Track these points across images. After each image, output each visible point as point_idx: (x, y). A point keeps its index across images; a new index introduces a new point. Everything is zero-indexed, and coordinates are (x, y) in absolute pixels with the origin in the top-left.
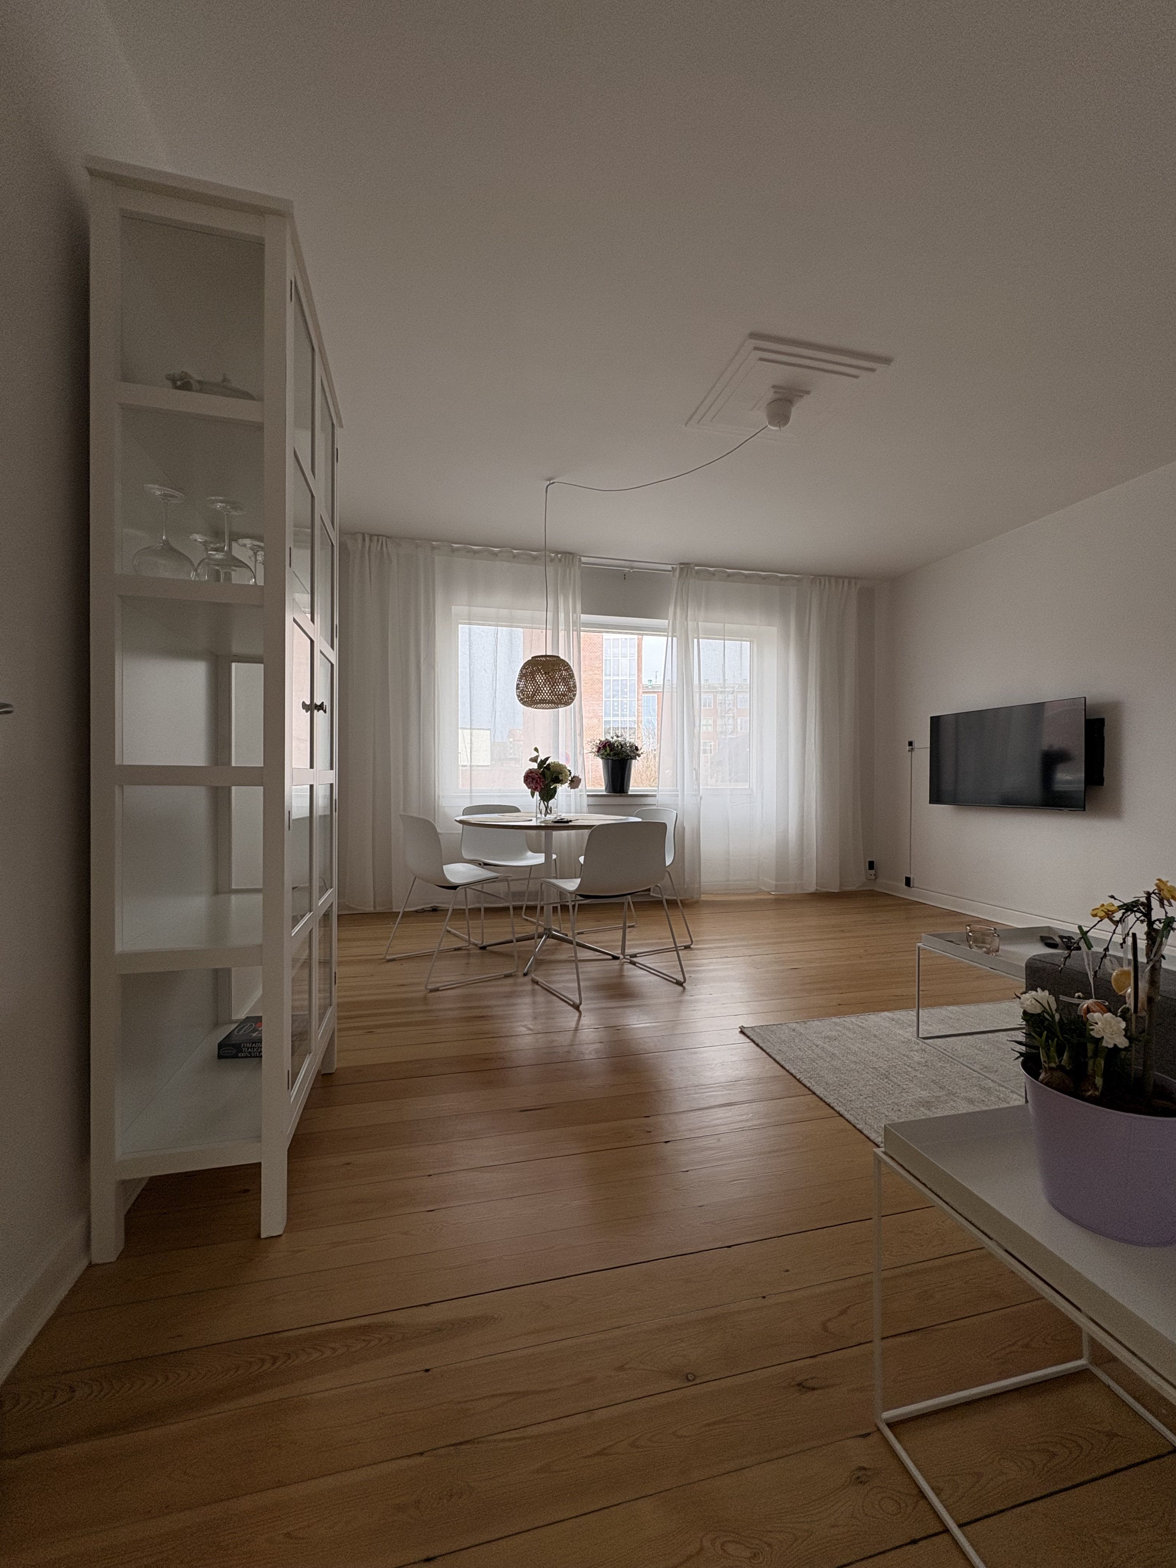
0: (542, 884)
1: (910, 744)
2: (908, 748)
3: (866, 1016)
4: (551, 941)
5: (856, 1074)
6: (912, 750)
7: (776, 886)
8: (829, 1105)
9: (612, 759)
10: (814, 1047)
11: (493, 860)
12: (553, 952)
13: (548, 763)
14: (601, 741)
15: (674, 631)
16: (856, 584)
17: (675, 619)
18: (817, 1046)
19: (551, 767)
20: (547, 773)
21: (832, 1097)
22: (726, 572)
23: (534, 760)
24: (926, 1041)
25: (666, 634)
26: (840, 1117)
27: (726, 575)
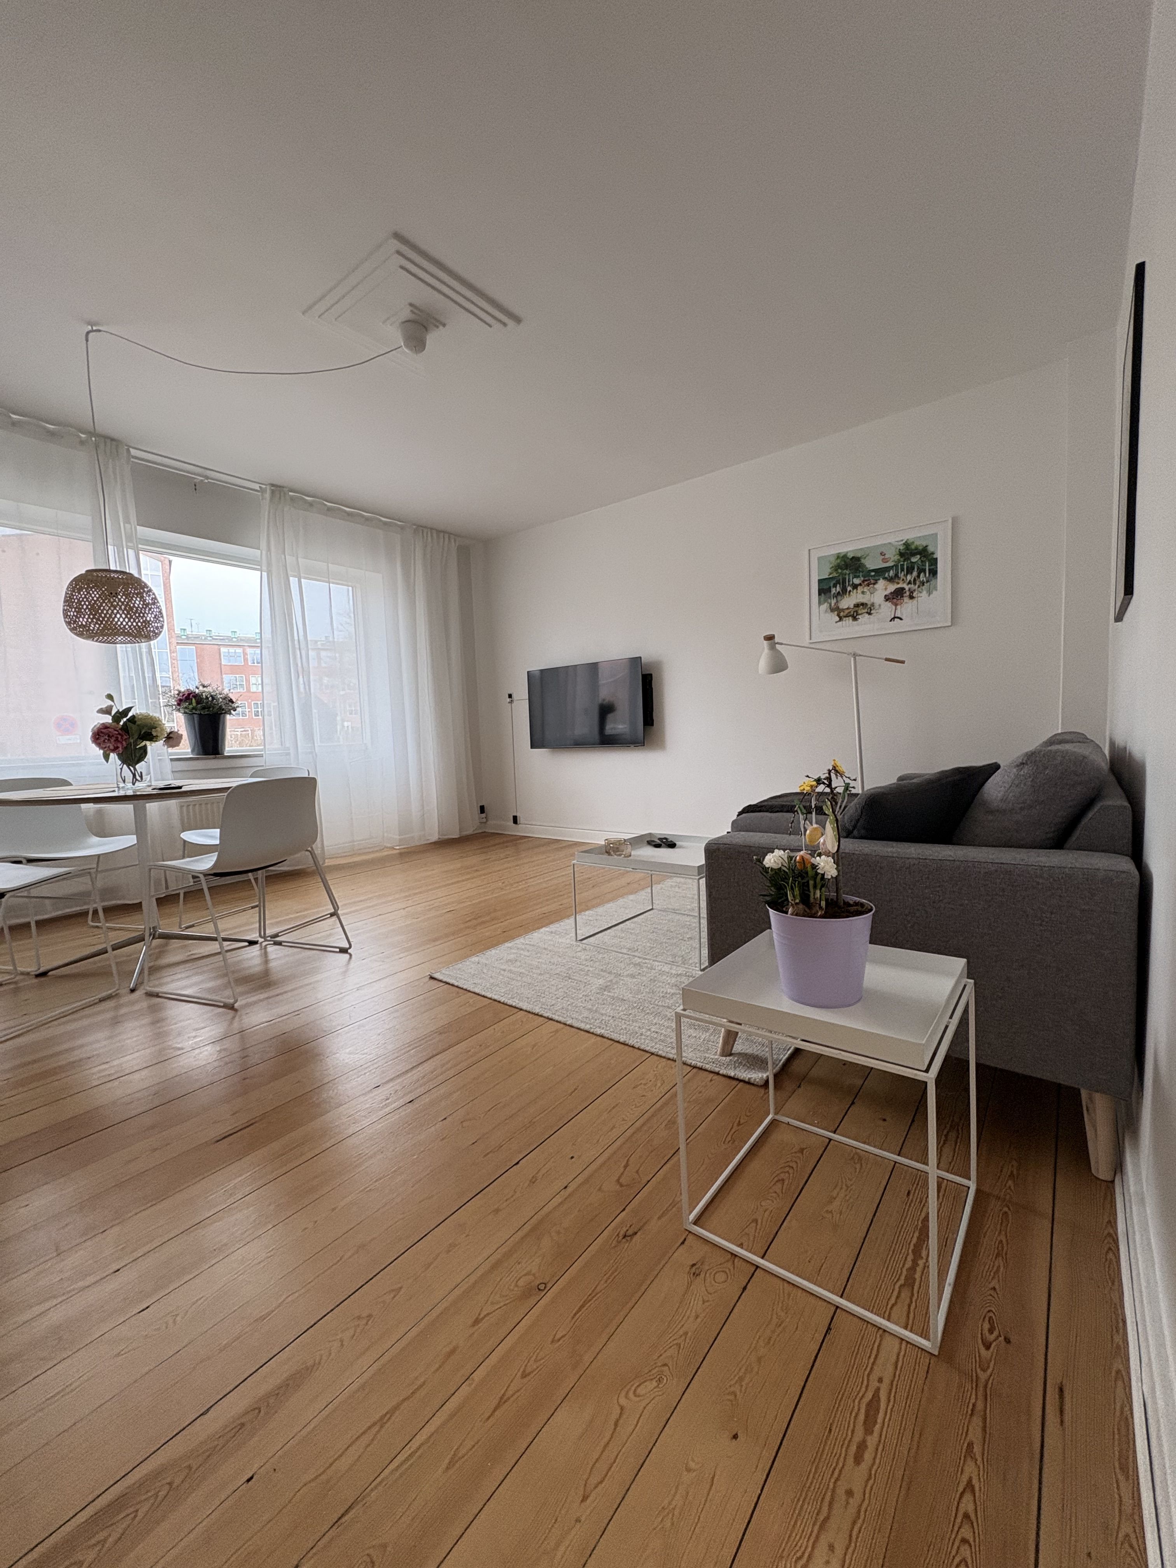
0: (150, 870)
1: (510, 696)
2: (509, 700)
3: (529, 936)
4: (156, 942)
5: (545, 983)
6: (511, 702)
7: (400, 840)
8: (537, 1015)
9: (200, 714)
10: (502, 972)
11: (48, 853)
12: (160, 954)
13: (130, 714)
14: (180, 692)
15: (269, 564)
16: (455, 541)
17: (269, 550)
18: (504, 970)
19: (136, 719)
20: (134, 728)
21: (537, 1008)
22: (325, 505)
23: (107, 711)
24: (584, 942)
25: (259, 567)
26: (550, 1022)
27: (326, 509)
